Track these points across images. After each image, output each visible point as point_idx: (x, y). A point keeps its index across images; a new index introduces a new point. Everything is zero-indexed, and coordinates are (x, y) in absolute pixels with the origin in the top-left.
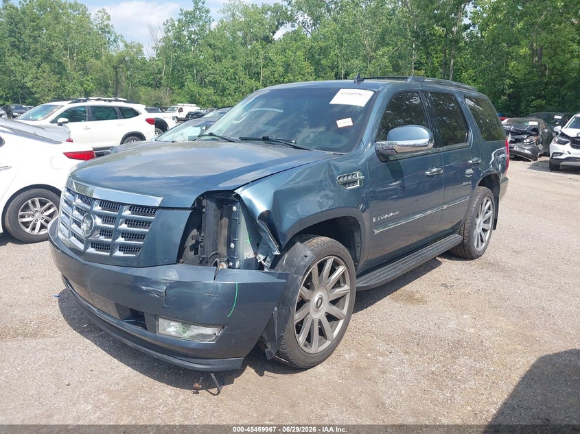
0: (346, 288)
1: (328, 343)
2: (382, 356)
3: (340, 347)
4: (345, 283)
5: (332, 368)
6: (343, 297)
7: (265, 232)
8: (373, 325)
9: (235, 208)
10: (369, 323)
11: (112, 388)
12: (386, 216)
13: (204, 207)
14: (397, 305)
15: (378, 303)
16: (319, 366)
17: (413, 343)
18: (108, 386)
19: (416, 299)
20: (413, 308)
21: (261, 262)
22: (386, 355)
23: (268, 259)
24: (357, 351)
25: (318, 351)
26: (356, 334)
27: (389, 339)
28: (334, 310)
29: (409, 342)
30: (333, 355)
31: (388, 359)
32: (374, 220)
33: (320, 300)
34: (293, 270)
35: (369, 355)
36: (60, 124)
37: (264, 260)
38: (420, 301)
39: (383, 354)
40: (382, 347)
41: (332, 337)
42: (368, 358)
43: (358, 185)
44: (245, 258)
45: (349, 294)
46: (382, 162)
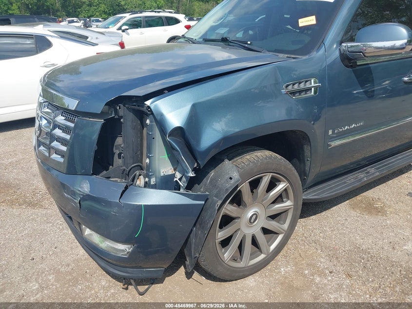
0: (288, 204)
1: (262, 256)
2: (320, 276)
3: (279, 257)
4: (288, 198)
5: (263, 283)
6: (286, 211)
7: (177, 150)
8: (321, 235)
9: (148, 122)
10: (318, 232)
11: (63, 269)
12: (346, 127)
13: (122, 117)
14: (353, 213)
15: (334, 208)
16: (251, 277)
17: (359, 264)
18: (60, 267)
19: (376, 208)
20: (370, 219)
21: (176, 181)
22: (325, 275)
23: (184, 179)
24: (296, 265)
25: (249, 264)
26: (301, 243)
27: (333, 255)
28: (272, 225)
29: (355, 262)
30: (269, 267)
31: (326, 281)
32: (330, 132)
33: (254, 217)
34: (215, 192)
35: (306, 272)
36: (123, 31)
37: (180, 179)
38: (380, 211)
39: (322, 274)
40: (323, 262)
41: (268, 250)
42: (305, 276)
43: (312, 93)
44: (162, 174)
45: (292, 210)
46: (347, 66)
